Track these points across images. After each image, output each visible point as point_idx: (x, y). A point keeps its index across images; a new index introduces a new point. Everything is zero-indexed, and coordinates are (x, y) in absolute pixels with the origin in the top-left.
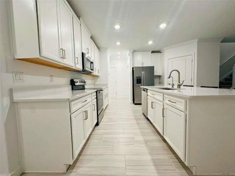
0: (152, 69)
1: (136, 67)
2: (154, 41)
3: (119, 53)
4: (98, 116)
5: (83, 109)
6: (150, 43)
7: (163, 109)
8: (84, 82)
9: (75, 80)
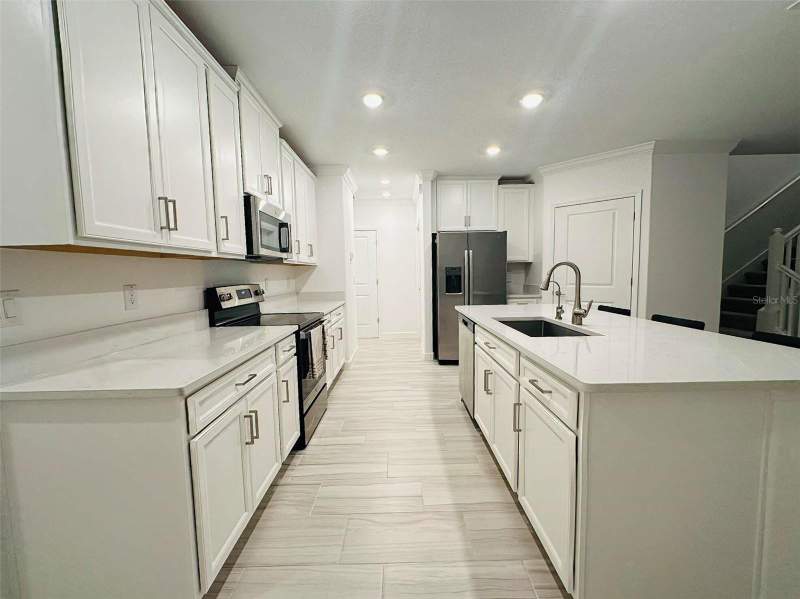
0: (497, 241)
2: (504, 148)
3: (385, 182)
4: (302, 416)
5: (242, 408)
6: (493, 151)
7: (517, 405)
8: (257, 293)
9: (220, 291)
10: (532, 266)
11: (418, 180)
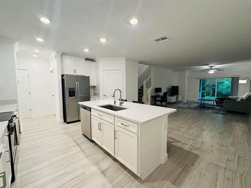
0: (87, 79)
1: (67, 75)
2: (89, 50)
3: (37, 51)
6: (86, 50)
10: (96, 87)
11: (54, 54)
